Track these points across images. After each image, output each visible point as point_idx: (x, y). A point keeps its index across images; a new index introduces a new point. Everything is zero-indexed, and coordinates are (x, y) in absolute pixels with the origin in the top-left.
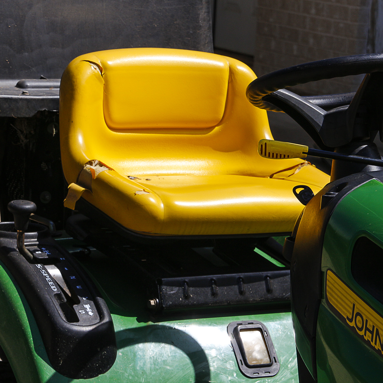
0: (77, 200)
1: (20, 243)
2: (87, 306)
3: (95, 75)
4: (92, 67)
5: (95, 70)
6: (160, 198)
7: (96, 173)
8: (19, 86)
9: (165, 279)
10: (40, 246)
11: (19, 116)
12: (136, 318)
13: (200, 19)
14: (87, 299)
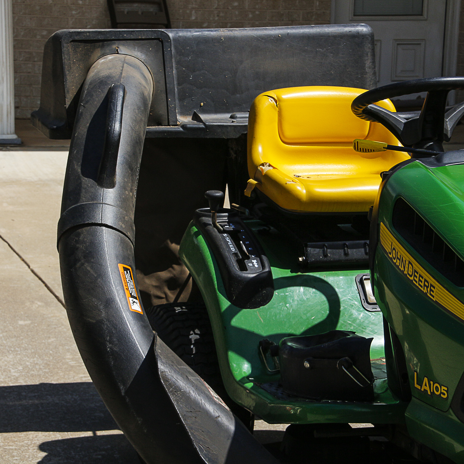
0: (252, 190)
1: (214, 220)
2: (255, 261)
3: (271, 105)
4: (269, 100)
5: (271, 101)
6: (304, 186)
7: (264, 171)
8: (232, 117)
9: (309, 243)
10: (229, 223)
11: (229, 137)
12: (290, 270)
13: (366, 67)
14: (255, 256)
